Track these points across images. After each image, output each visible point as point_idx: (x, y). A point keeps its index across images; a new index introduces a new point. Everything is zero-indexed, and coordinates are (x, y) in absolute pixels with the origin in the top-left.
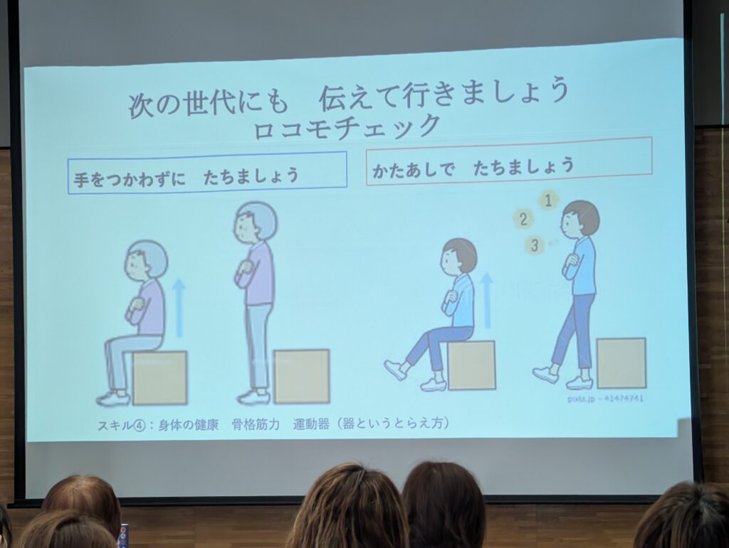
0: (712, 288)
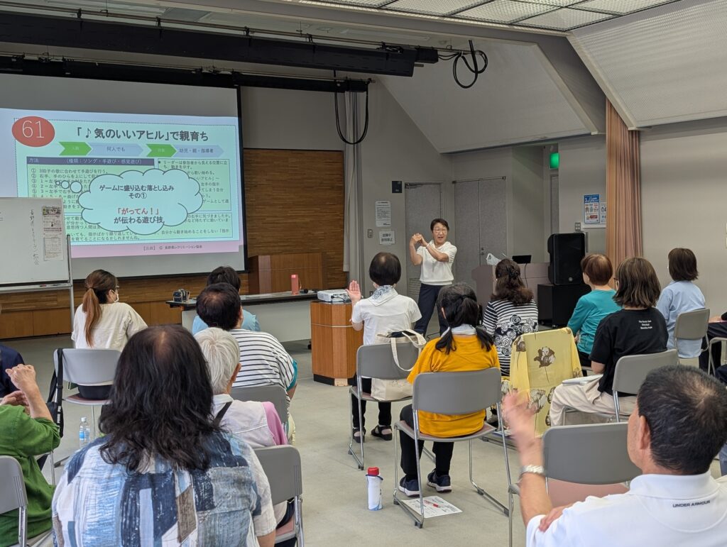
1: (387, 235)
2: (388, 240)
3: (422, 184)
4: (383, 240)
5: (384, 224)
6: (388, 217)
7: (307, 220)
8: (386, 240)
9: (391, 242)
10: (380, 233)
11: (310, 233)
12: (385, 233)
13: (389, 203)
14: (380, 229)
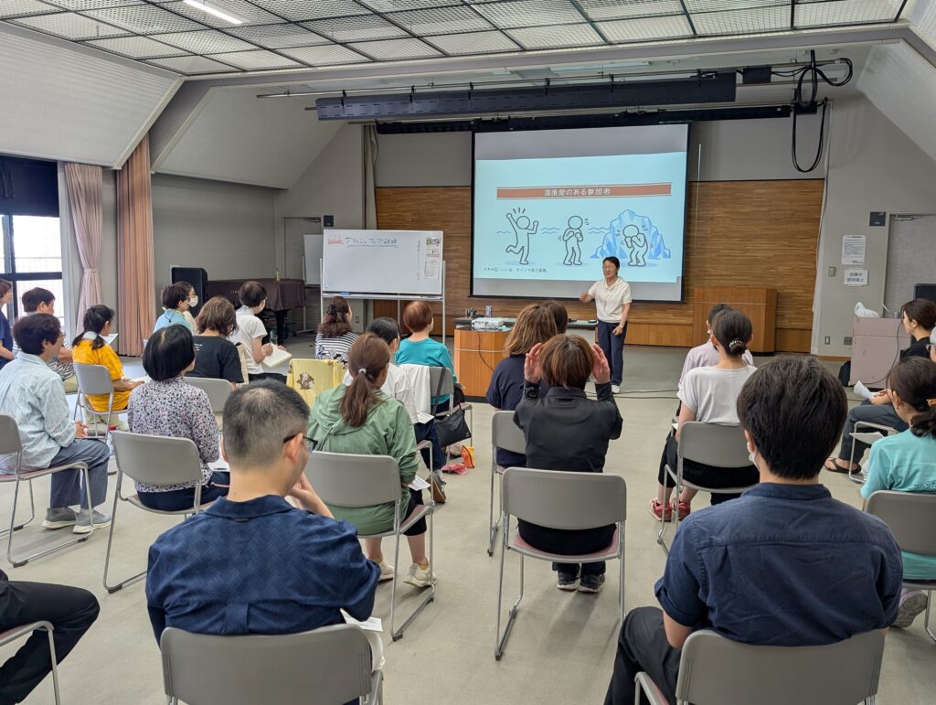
0: (692, 234)
1: (856, 275)
2: (858, 280)
3: (921, 215)
4: (849, 280)
5: (854, 262)
6: (861, 253)
7: (771, 254)
8: (854, 280)
9: (862, 283)
10: (846, 271)
11: (772, 268)
12: (853, 271)
13: (864, 238)
14: (848, 267)
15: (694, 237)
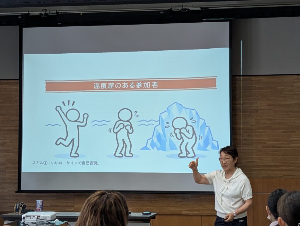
15: (240, 129)
